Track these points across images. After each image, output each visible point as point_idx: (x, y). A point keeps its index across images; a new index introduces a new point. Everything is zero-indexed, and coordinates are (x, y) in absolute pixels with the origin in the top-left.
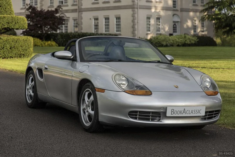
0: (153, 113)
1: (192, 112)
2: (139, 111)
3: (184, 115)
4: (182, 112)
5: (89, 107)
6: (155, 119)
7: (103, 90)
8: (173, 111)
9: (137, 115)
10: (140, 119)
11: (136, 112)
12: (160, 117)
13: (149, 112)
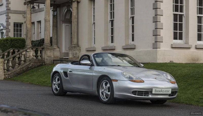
0: (145, 92)
1: (165, 92)
2: (138, 91)
3: (161, 93)
4: (160, 91)
5: (106, 90)
6: (146, 95)
7: (117, 81)
8: (155, 91)
9: (136, 93)
10: (138, 95)
11: (136, 91)
12: (148, 94)
13: (143, 91)
